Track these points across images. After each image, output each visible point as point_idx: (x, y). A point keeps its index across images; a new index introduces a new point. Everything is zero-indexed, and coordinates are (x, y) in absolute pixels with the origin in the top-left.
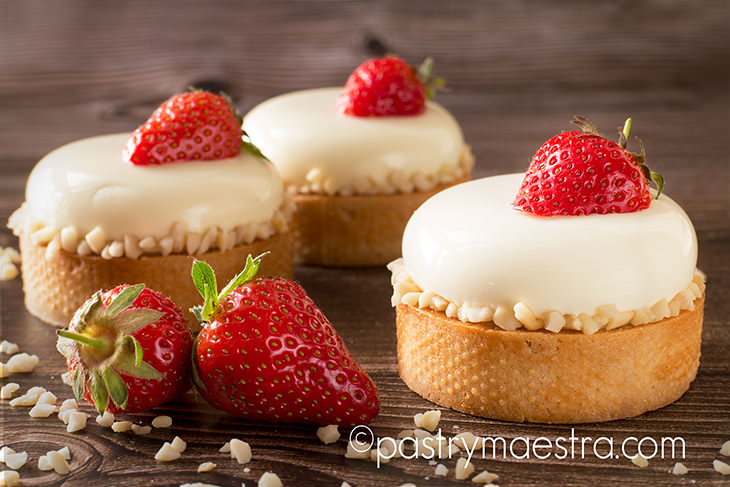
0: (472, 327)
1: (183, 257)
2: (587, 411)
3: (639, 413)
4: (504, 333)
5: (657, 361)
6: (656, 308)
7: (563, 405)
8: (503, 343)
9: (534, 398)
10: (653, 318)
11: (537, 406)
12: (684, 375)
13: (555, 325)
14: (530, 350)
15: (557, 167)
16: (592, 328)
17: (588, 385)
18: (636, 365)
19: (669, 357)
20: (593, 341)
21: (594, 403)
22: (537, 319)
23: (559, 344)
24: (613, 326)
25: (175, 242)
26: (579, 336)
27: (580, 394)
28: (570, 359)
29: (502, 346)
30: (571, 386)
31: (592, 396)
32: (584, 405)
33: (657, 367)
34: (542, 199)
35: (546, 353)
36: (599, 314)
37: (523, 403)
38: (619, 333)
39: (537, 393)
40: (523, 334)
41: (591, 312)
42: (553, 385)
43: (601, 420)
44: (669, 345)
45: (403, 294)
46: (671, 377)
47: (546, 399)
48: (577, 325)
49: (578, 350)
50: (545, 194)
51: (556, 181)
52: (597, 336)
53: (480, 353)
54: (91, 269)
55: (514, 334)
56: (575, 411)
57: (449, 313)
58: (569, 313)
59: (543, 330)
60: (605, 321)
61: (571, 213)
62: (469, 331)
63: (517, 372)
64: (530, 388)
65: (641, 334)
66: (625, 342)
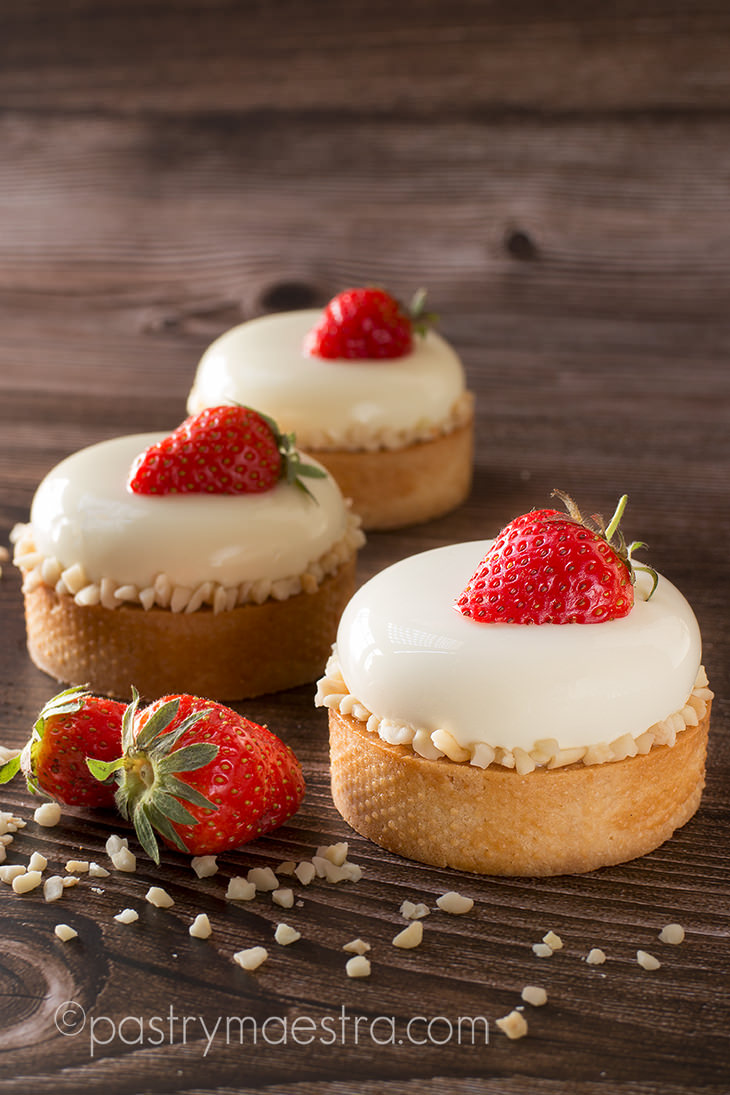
0: (388, 750)
1: (166, 614)
2: (521, 863)
3: (590, 868)
4: (422, 762)
5: (617, 808)
6: (615, 745)
7: (491, 854)
8: (421, 774)
9: (457, 843)
10: (611, 757)
11: (461, 851)
12: (661, 822)
13: (481, 759)
14: (452, 786)
15: (511, 560)
16: (527, 767)
17: (522, 833)
18: (586, 813)
19: (634, 803)
20: (527, 782)
21: (530, 854)
22: (462, 749)
23: (486, 782)
24: (556, 766)
25: (156, 595)
26: (509, 775)
27: (512, 842)
28: (499, 801)
29: (420, 777)
30: (500, 831)
31: (528, 846)
32: (517, 855)
33: (616, 815)
34: (486, 600)
35: (470, 791)
36: (538, 748)
37: (444, 846)
38: (563, 774)
39: (460, 836)
40: (443, 766)
41: (528, 747)
42: (480, 829)
43: (538, 875)
44: (634, 788)
45: (325, 695)
46: (638, 826)
47: (471, 844)
48: (508, 762)
49: (509, 791)
50: (492, 594)
51: (506, 580)
52: (532, 777)
53: (397, 782)
54: (68, 612)
55: (432, 764)
56: (506, 861)
57: (370, 727)
58: (500, 746)
59: (467, 763)
60: (544, 760)
61: (518, 621)
62: (386, 754)
63: (437, 810)
64: (452, 830)
65: (590, 778)
66: (569, 784)
